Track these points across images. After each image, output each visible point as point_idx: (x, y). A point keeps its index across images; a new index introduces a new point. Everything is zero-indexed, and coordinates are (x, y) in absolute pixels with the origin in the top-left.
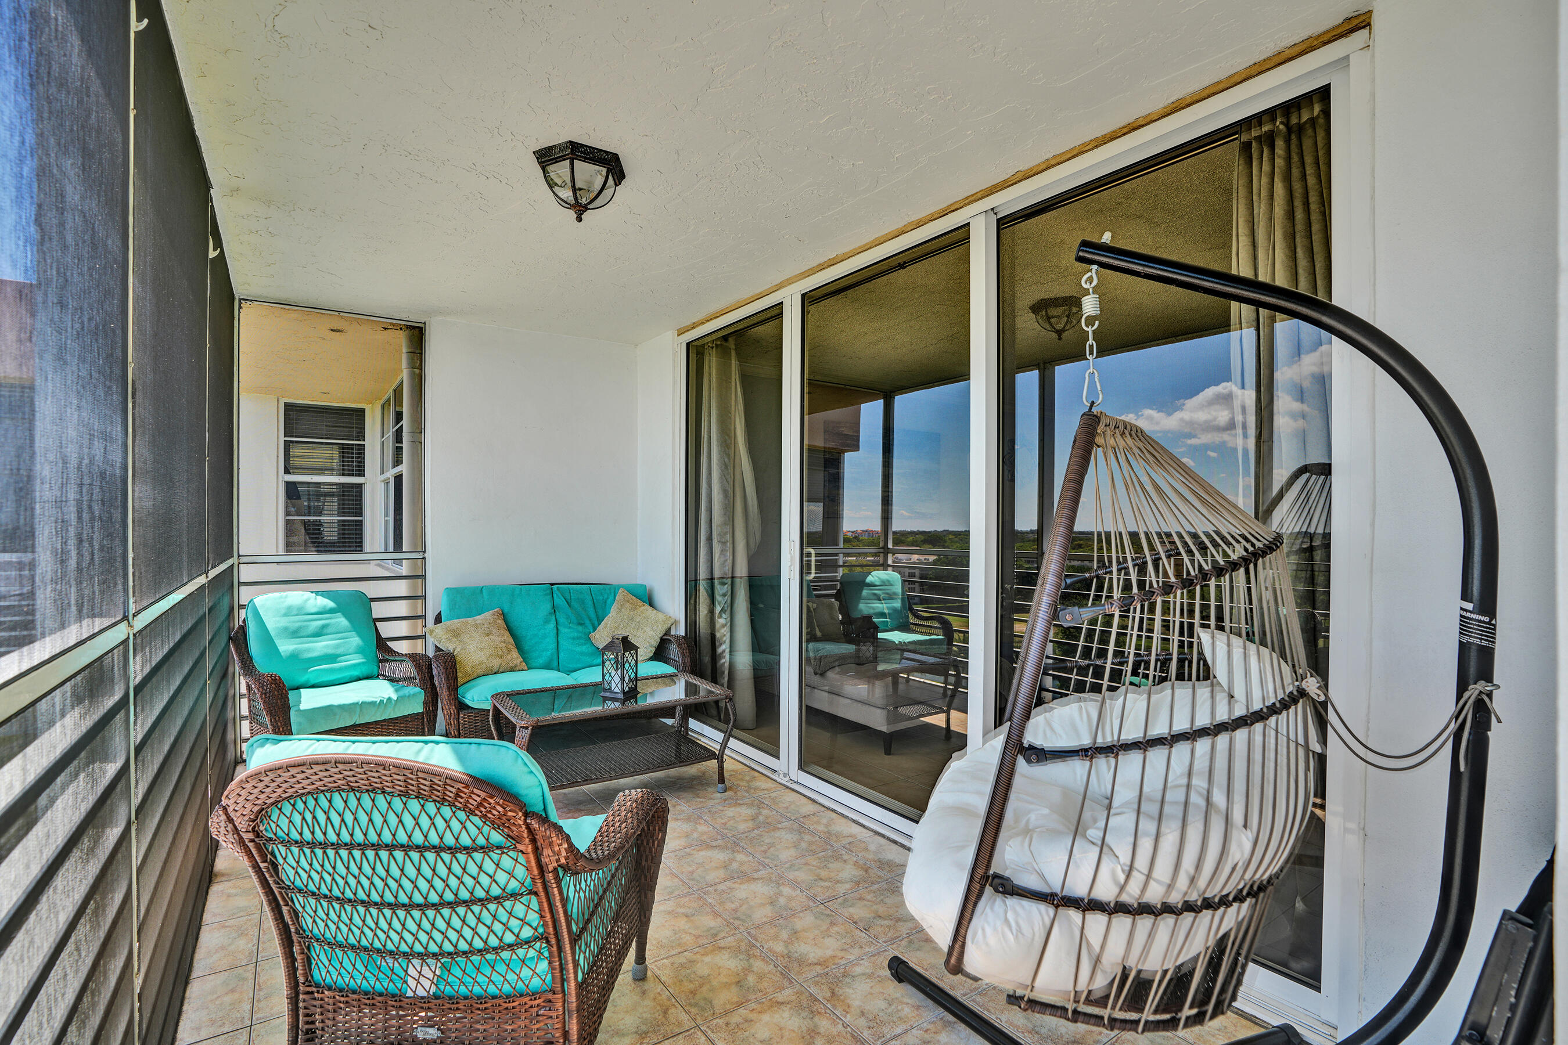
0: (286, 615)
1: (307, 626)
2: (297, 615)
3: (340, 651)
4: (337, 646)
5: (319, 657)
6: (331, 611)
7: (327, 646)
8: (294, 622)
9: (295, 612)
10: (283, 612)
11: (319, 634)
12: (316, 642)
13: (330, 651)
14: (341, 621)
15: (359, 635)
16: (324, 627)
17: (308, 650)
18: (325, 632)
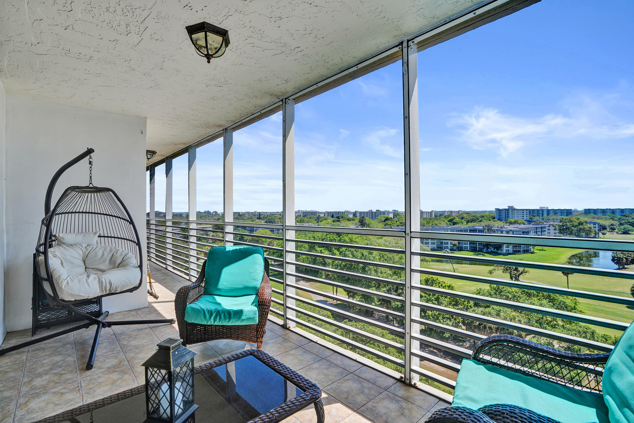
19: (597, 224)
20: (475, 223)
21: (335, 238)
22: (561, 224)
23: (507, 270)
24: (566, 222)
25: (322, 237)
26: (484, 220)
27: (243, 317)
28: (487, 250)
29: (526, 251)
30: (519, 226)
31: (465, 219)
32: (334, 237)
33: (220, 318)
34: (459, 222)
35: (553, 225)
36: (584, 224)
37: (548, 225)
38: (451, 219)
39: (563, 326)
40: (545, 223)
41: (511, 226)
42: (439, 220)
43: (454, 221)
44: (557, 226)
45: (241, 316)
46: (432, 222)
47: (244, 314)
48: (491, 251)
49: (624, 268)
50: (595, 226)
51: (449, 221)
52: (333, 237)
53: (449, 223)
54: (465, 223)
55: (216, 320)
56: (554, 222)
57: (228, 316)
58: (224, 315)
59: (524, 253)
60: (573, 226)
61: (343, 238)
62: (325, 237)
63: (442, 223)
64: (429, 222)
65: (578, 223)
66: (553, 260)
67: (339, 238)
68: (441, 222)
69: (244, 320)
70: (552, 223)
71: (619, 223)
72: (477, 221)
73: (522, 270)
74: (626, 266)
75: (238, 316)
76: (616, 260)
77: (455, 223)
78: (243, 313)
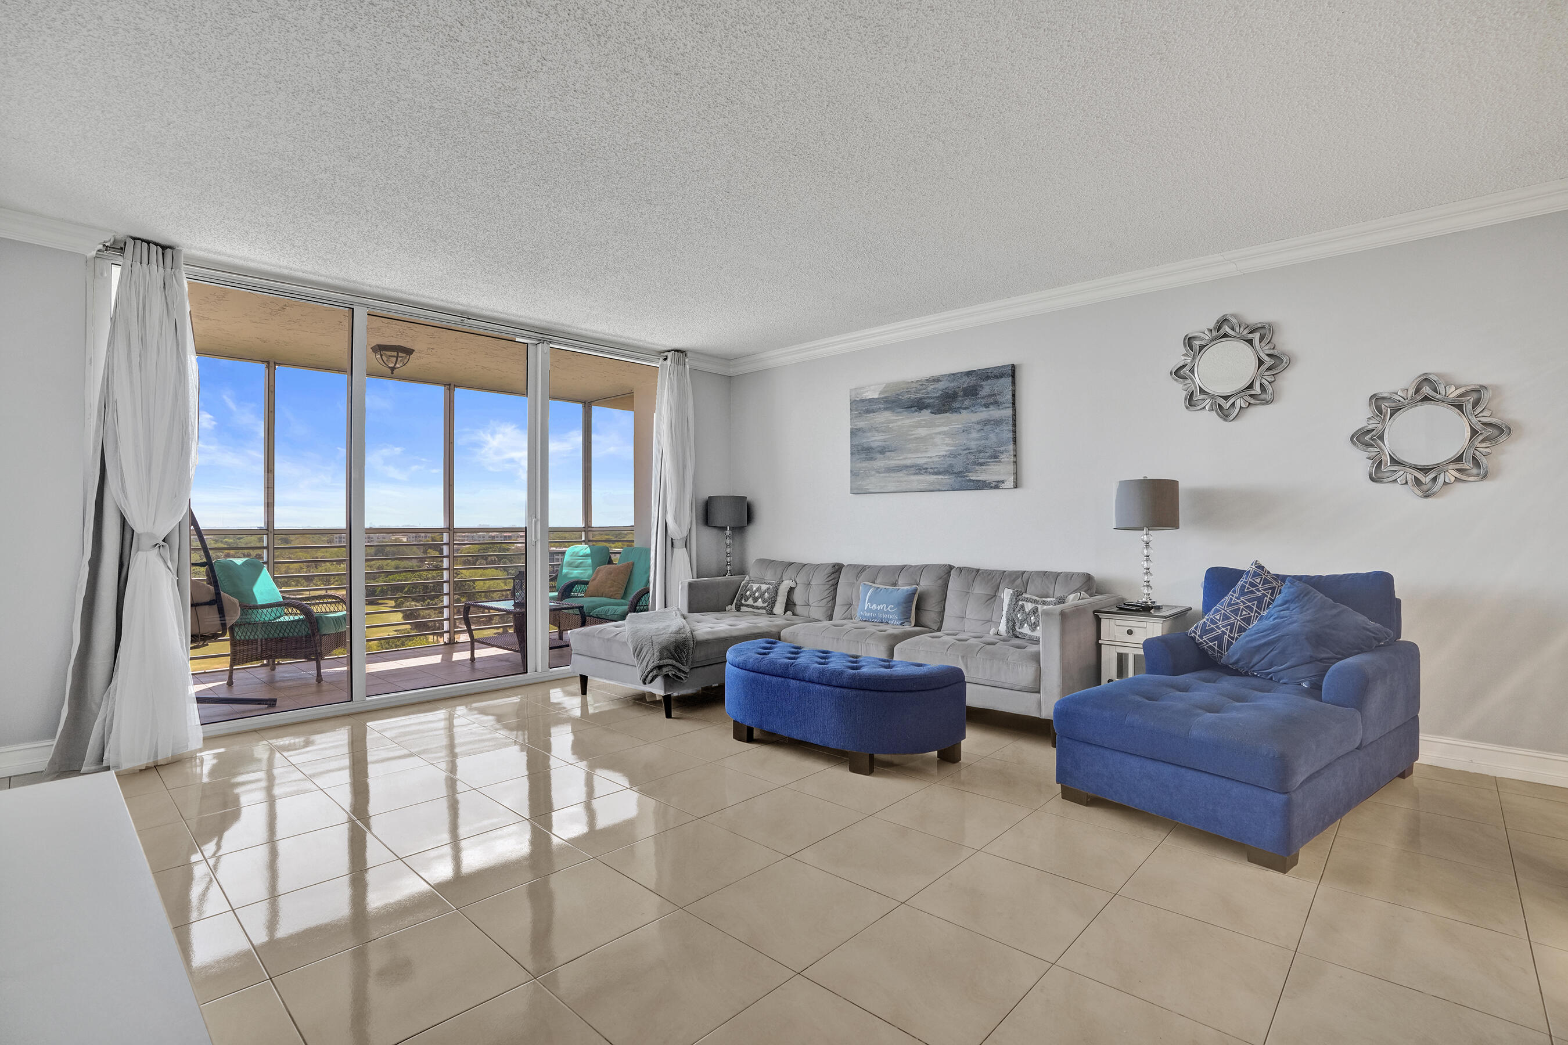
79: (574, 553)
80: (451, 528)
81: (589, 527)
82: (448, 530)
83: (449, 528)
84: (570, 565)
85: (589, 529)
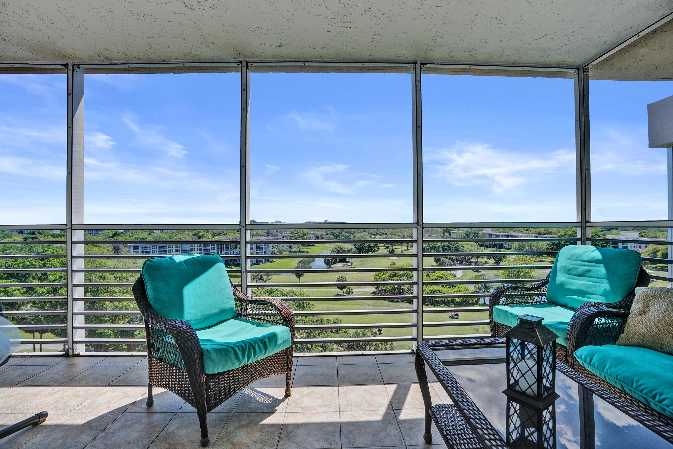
0: (569, 259)
1: (577, 268)
2: (575, 260)
3: (590, 290)
4: (591, 286)
5: (575, 290)
6: (597, 261)
7: (583, 285)
8: (571, 264)
9: (574, 258)
10: (569, 257)
11: (582, 275)
12: (579, 280)
13: (584, 288)
14: (601, 270)
15: (610, 283)
16: (588, 271)
17: (571, 284)
18: (587, 274)
19: (314, 235)
20: (221, 237)
21: (34, 263)
22: (291, 235)
23: (254, 279)
24: (295, 234)
25: (6, 263)
26: (229, 233)
27: (279, 342)
28: (234, 262)
29: (266, 261)
30: (261, 238)
31: (211, 233)
32: (31, 262)
33: (255, 352)
34: (204, 236)
35: (286, 236)
36: (307, 234)
37: (283, 237)
38: (196, 233)
39: (302, 320)
40: (280, 235)
41: (254, 238)
42: (183, 234)
43: (199, 235)
44: (289, 237)
45: (277, 340)
46: (176, 236)
47: (279, 338)
48: (238, 263)
49: (330, 267)
50: (312, 236)
51: (194, 235)
52: (29, 262)
53: (194, 237)
54: (211, 237)
55: (251, 357)
56: (286, 234)
57: (263, 346)
58: (259, 346)
59: (266, 262)
60: (300, 237)
61: (50, 263)
62: (14, 263)
63: (187, 237)
64: (172, 236)
65: (303, 234)
66: (287, 266)
67: (42, 263)
68: (185, 236)
69: (280, 344)
70: (285, 234)
71: (326, 233)
72: (223, 234)
73: (266, 278)
74: (332, 266)
75: (273, 342)
76: (327, 263)
77: (201, 236)
78: (278, 336)
79: (573, 255)
80: (420, 223)
81: (587, 222)
82: (416, 226)
83: (417, 223)
84: (569, 271)
85: (588, 224)
